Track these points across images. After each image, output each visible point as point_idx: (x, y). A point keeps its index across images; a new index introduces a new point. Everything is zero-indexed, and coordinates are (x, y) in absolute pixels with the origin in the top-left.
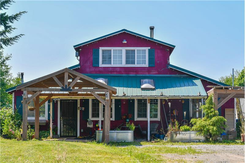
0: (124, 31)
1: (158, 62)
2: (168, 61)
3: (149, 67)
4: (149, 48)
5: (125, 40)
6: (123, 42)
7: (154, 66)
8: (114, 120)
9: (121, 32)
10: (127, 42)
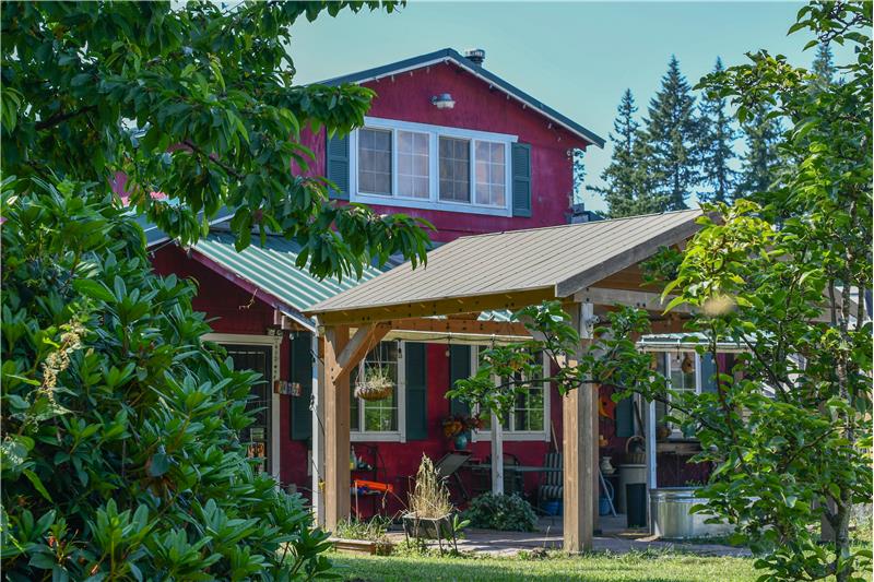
0: (448, 58)
1: (540, 199)
2: (570, 197)
3: (514, 217)
4: (515, 139)
5: (448, 96)
6: (440, 105)
7: (529, 215)
8: (404, 441)
9: (441, 60)
10: (455, 105)
